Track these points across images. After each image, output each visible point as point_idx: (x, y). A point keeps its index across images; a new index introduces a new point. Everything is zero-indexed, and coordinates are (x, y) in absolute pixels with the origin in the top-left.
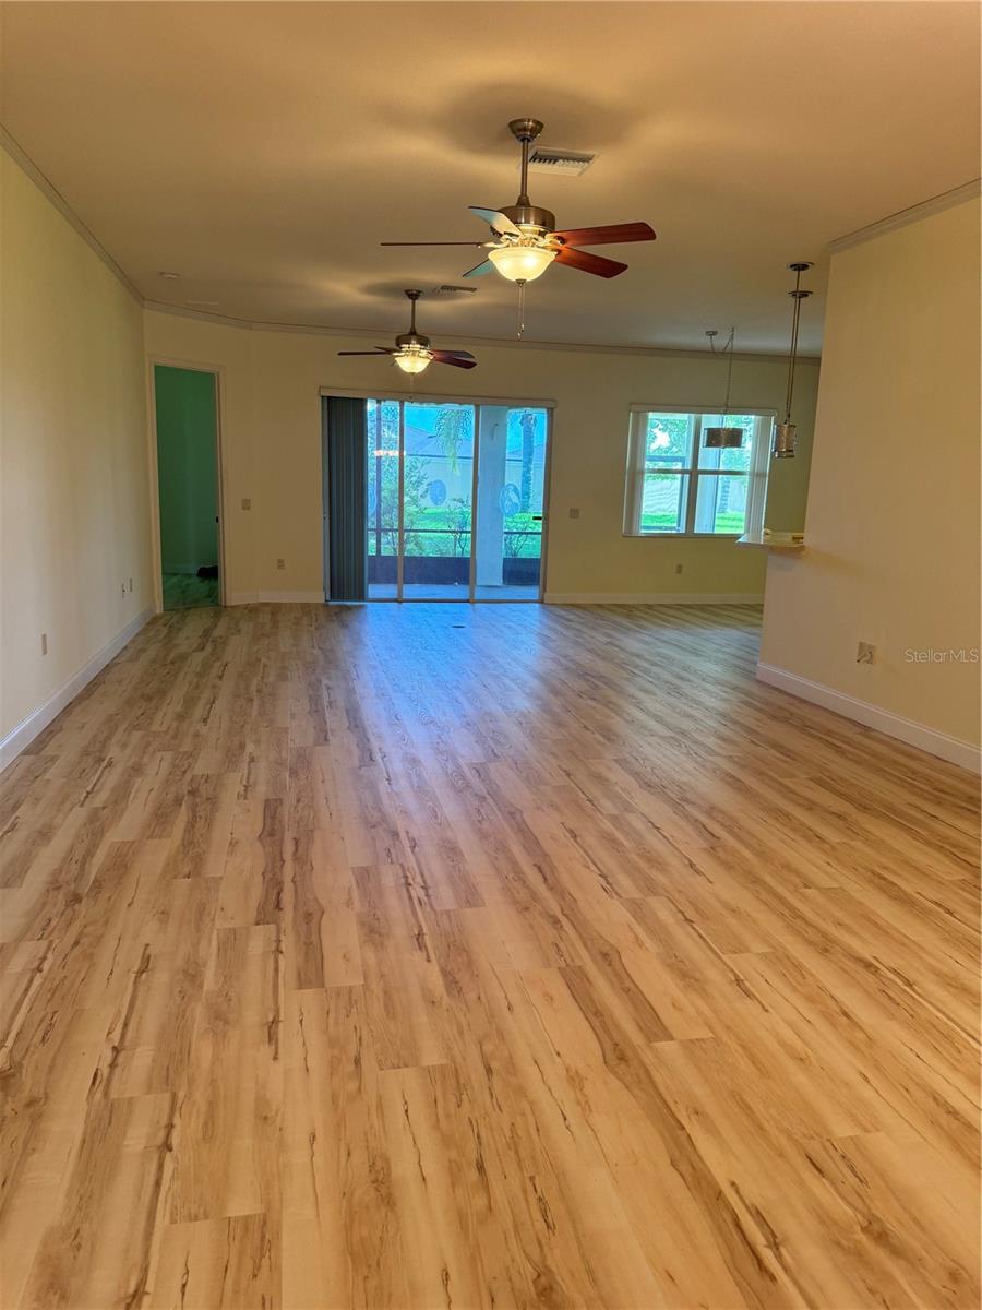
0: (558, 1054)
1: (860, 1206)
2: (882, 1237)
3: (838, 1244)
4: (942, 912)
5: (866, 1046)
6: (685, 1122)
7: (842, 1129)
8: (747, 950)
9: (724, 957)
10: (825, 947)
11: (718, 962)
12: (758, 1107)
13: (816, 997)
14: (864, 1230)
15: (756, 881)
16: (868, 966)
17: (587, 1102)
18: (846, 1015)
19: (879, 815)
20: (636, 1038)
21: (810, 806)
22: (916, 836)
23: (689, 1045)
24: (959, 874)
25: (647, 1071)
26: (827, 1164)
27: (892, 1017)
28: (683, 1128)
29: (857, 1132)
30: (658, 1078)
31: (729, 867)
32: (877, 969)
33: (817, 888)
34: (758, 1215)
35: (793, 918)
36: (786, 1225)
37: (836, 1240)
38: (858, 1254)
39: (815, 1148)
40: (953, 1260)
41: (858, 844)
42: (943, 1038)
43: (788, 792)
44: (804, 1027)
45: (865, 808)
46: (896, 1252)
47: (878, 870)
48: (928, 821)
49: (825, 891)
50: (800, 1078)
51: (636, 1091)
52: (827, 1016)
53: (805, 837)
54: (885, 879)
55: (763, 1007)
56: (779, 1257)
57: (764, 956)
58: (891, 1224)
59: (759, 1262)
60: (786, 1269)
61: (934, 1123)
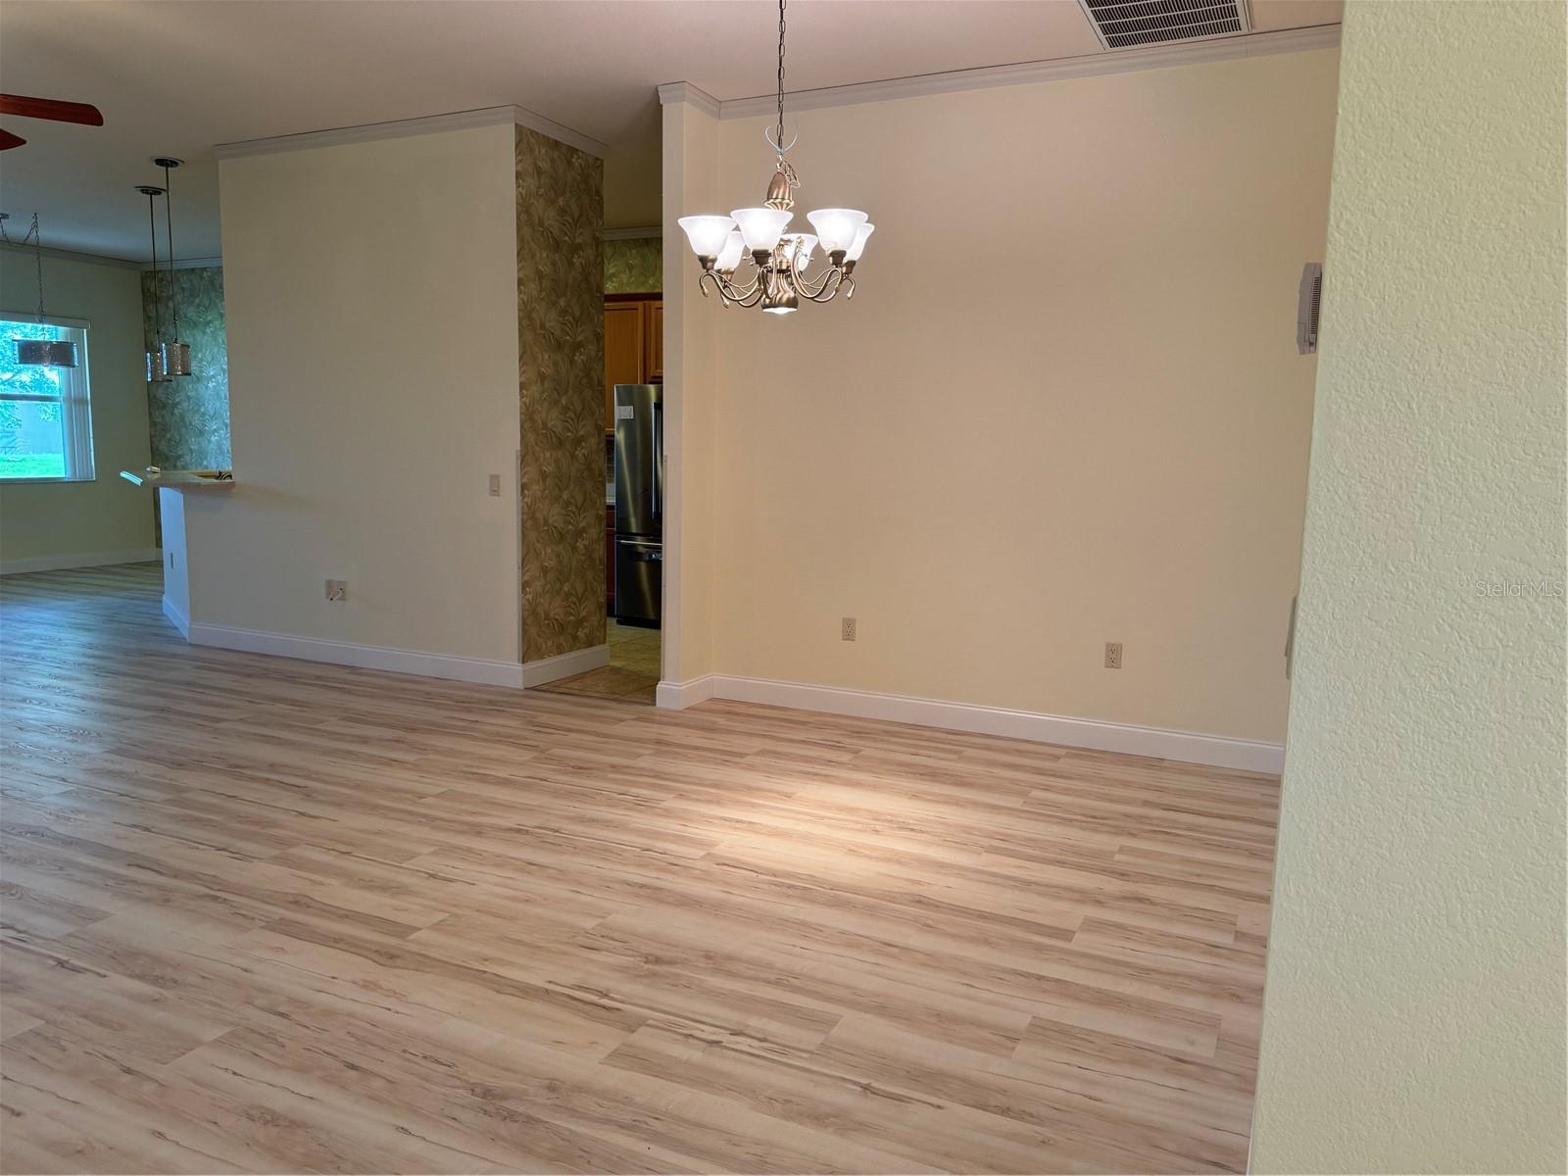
0: (333, 978)
1: (636, 954)
2: (658, 960)
3: (639, 976)
4: (538, 781)
5: (561, 876)
6: (482, 968)
7: (590, 924)
8: (419, 854)
9: (403, 865)
10: (477, 831)
11: (401, 870)
12: (524, 937)
13: (501, 862)
14: (646, 962)
15: (374, 807)
16: (519, 831)
17: (395, 993)
18: (532, 864)
19: (431, 732)
20: (393, 941)
21: (365, 740)
22: (474, 738)
23: (437, 927)
24: (528, 755)
25: (422, 955)
26: (597, 944)
27: (563, 853)
28: (485, 972)
29: (600, 921)
30: (433, 955)
31: (339, 805)
32: (527, 831)
33: (431, 796)
34: (580, 988)
35: (432, 821)
36: (602, 984)
37: (636, 975)
38: (654, 974)
39: (581, 940)
40: (702, 951)
41: (431, 756)
42: (606, 852)
43: (331, 735)
44: (510, 882)
45: (414, 730)
46: (671, 962)
47: (465, 769)
48: (472, 725)
49: (438, 796)
50: (538, 910)
51: (427, 969)
52: (520, 870)
53: (381, 763)
54: (477, 774)
55: (469, 883)
56: (613, 999)
57: (434, 853)
58: (659, 953)
59: (604, 1007)
60: (622, 1002)
61: (638, 896)
